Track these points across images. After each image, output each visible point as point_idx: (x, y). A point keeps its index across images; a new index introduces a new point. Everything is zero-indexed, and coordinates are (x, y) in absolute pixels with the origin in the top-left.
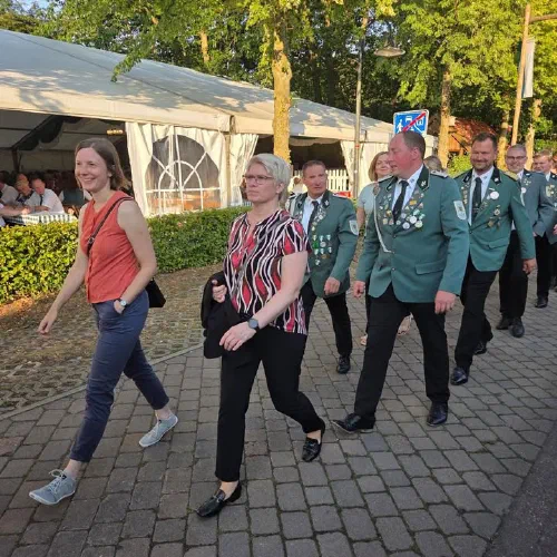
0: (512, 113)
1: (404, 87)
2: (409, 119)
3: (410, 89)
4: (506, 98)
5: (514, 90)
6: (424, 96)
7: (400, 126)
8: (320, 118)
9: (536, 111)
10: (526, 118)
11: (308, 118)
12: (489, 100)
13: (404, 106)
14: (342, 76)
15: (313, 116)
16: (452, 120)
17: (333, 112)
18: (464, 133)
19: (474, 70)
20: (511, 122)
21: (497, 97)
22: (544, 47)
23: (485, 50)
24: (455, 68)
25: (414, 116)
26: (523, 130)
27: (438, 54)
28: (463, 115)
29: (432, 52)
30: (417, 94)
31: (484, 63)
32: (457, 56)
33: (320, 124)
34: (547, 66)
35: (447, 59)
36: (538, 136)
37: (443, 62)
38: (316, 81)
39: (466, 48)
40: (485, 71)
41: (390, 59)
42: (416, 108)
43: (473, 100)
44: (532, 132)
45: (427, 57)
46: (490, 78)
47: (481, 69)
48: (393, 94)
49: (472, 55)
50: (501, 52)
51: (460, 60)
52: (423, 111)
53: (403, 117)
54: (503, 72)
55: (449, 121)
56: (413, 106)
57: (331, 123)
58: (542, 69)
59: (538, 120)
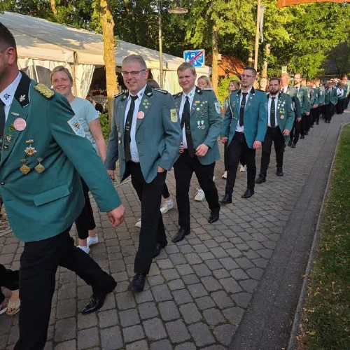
0: (254, 52)
1: (189, 34)
2: (193, 55)
3: (192, 36)
4: (250, 43)
5: (254, 37)
6: (201, 40)
7: (188, 59)
9: (267, 51)
10: (262, 56)
11: (128, 54)
12: (240, 43)
13: (190, 47)
14: (150, 26)
15: (131, 53)
16: (219, 57)
17: (145, 51)
18: (227, 65)
19: (231, 24)
20: (253, 58)
21: (245, 42)
22: (270, 11)
23: (236, 11)
24: (220, 23)
25: (196, 53)
26: (261, 62)
27: (208, 12)
28: (226, 53)
29: (205, 12)
30: (197, 39)
31: (236, 20)
32: (220, 15)
34: (272, 22)
35: (214, 16)
36: (269, 66)
37: (212, 19)
38: (133, 30)
39: (224, 10)
40: (237, 25)
41: (178, 15)
42: (197, 48)
43: (231, 43)
44: (266, 64)
45: (202, 15)
46: (240, 30)
47: (234, 23)
48: (182, 39)
49: (229, 14)
50: (245, 13)
51: (222, 18)
52: (201, 50)
53: (189, 54)
54: (247, 26)
55: (217, 57)
56: (195, 47)
58: (270, 24)
59: (269, 56)
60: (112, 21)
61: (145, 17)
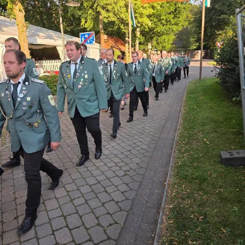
0: (129, 33)
1: (83, 21)
2: (86, 36)
3: (86, 22)
4: (126, 27)
5: (128, 24)
6: (92, 25)
7: (83, 39)
8: (45, 35)
9: (138, 34)
10: (134, 36)
11: (38, 35)
12: (119, 28)
13: (84, 30)
14: (54, 15)
15: (41, 34)
16: (106, 37)
17: (51, 33)
18: (111, 42)
19: (111, 14)
20: (129, 38)
21: (122, 27)
22: (137, 6)
23: (114, 6)
24: (104, 13)
25: (89, 34)
26: (134, 40)
27: (95, 6)
28: (110, 35)
29: (93, 5)
30: (89, 25)
31: (115, 11)
32: (103, 8)
33: (45, 38)
34: (139, 14)
35: (99, 9)
36: (140, 44)
37: (98, 10)
38: (41, 17)
39: (106, 4)
40: (116, 15)
41: (74, 7)
42: (90, 31)
43: (113, 28)
44: (137, 42)
45: (91, 7)
46: (118, 18)
47: (114, 14)
48: (79, 24)
49: (110, 8)
50: (121, 7)
51: (105, 10)
52: (92, 32)
53: (84, 35)
54: (123, 16)
55: (104, 37)
56: (88, 30)
57: (51, 38)
58: (138, 15)
59: (139, 37)
60: (23, 11)
61: (50, 9)
